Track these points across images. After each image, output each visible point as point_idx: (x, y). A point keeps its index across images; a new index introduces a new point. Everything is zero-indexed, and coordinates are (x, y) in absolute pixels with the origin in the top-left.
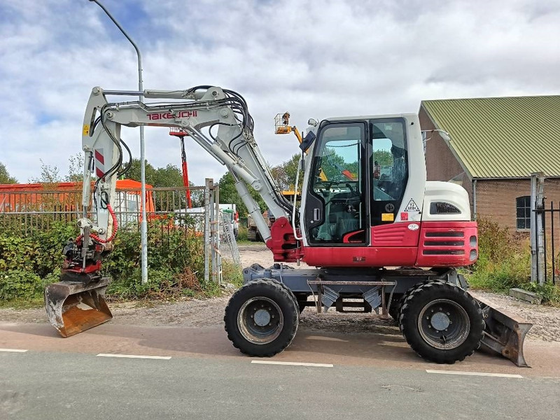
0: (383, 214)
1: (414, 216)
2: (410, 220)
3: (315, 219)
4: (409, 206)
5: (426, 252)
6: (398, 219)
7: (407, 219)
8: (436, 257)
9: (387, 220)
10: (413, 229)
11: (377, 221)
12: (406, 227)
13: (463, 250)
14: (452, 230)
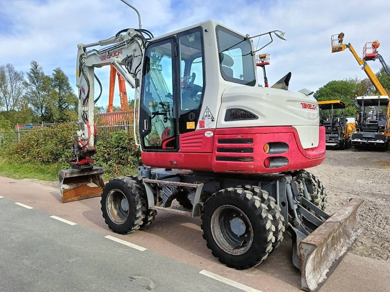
0: (187, 123)
1: (209, 123)
2: (206, 127)
3: (145, 129)
4: (205, 114)
5: (219, 158)
6: (198, 128)
7: (204, 127)
8: (226, 163)
9: (191, 128)
10: (209, 136)
11: (184, 130)
12: (203, 134)
13: (252, 158)
14: (239, 137)
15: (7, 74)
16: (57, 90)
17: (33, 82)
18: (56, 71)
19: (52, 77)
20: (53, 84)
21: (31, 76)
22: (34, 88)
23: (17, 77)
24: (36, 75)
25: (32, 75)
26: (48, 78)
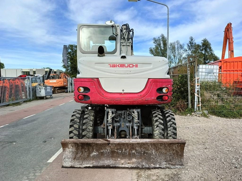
15: (176, 46)
16: (203, 52)
17: (190, 49)
18: (204, 41)
19: (201, 44)
20: (201, 49)
21: (188, 45)
22: (190, 52)
23: (181, 47)
24: (191, 44)
25: (190, 45)
26: (198, 46)
